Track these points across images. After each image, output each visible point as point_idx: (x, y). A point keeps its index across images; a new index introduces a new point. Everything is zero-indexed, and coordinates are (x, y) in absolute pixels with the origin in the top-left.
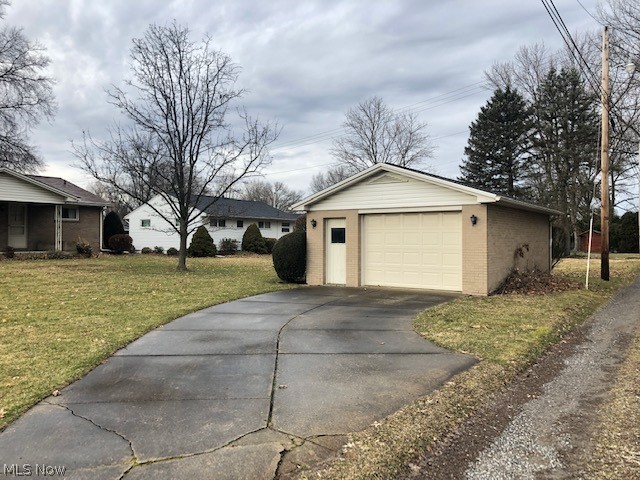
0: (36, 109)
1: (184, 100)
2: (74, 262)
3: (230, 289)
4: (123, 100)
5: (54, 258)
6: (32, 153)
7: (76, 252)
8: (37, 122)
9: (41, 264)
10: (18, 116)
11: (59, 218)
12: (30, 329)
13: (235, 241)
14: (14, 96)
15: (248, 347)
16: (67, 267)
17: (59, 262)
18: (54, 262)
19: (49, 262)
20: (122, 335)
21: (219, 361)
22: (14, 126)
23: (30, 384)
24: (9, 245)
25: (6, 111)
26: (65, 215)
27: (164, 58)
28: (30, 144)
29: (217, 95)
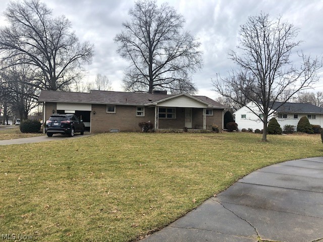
0: (195, 66)
1: (266, 52)
2: (212, 135)
3: (295, 153)
4: (235, 56)
5: (203, 132)
6: (193, 86)
7: (212, 130)
8: (195, 72)
9: (198, 135)
10: (188, 70)
11: (205, 115)
12: (198, 164)
13: (293, 126)
14: (187, 62)
15: (313, 187)
16: (209, 137)
17: (205, 135)
18: (203, 134)
19: (201, 135)
20: (240, 172)
21: (296, 193)
22: (186, 74)
23: (203, 190)
24: (186, 126)
25: (184, 68)
26: (207, 113)
27: (255, 32)
28: (193, 82)
29: (285, 46)
